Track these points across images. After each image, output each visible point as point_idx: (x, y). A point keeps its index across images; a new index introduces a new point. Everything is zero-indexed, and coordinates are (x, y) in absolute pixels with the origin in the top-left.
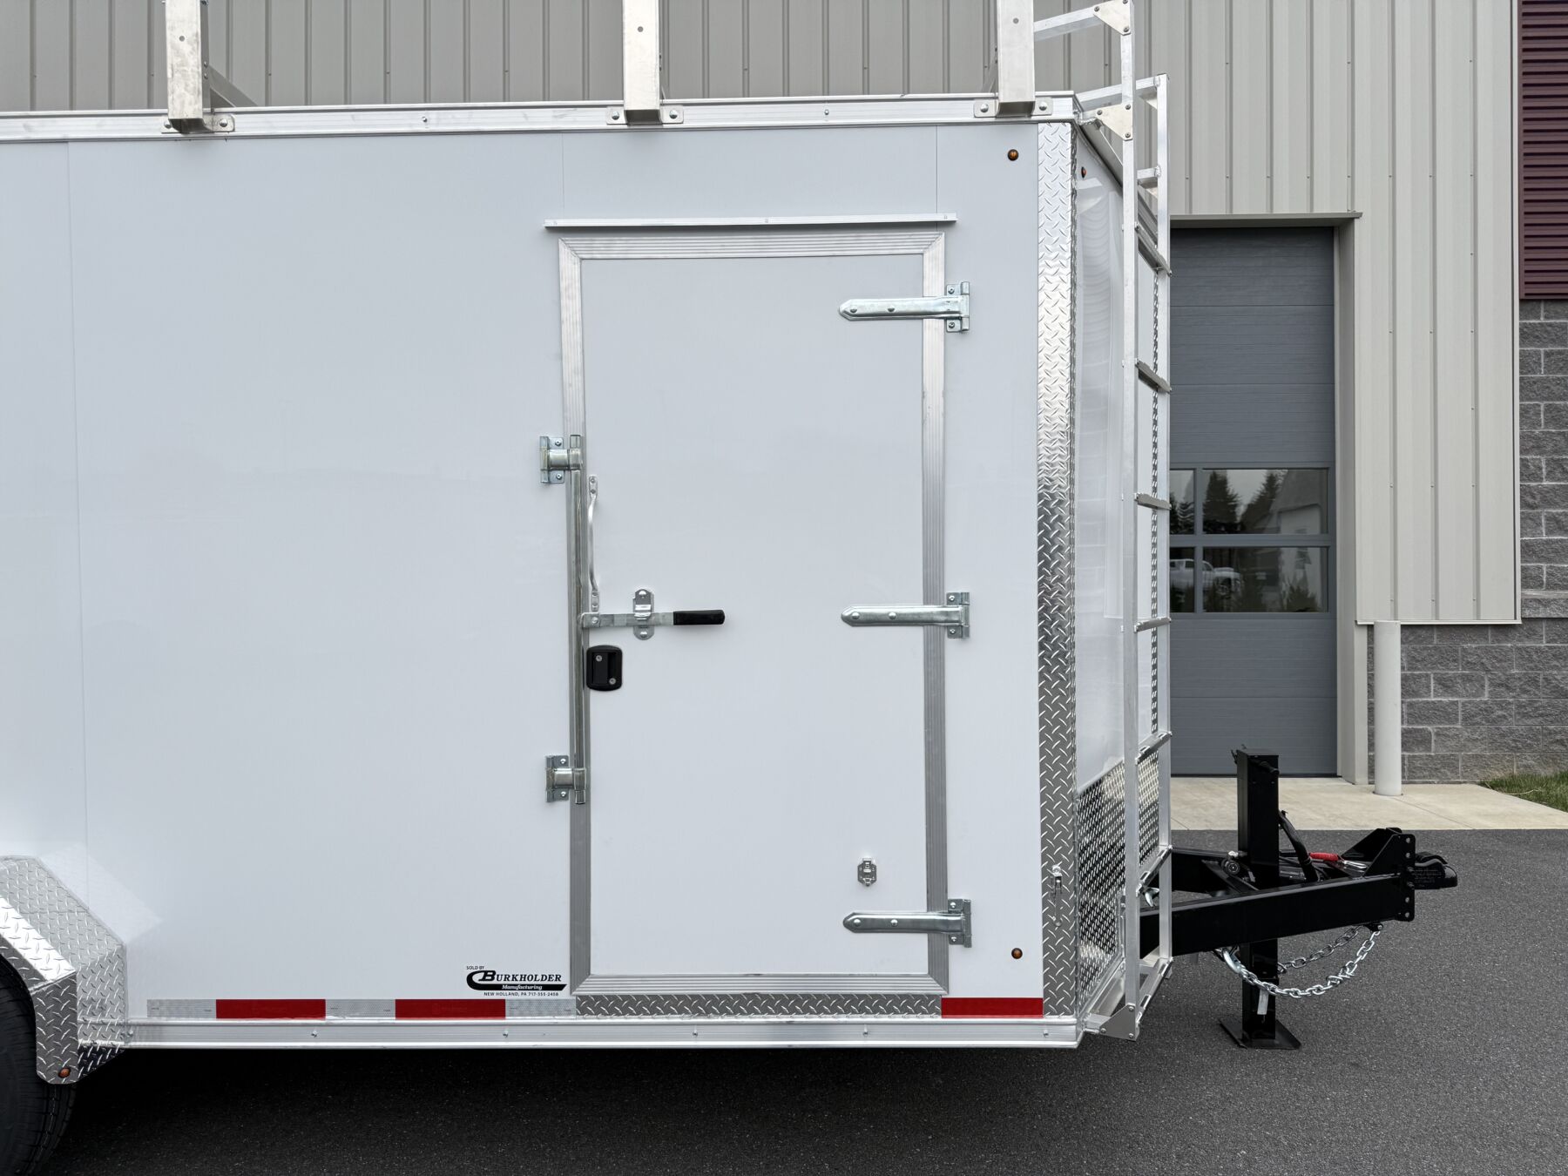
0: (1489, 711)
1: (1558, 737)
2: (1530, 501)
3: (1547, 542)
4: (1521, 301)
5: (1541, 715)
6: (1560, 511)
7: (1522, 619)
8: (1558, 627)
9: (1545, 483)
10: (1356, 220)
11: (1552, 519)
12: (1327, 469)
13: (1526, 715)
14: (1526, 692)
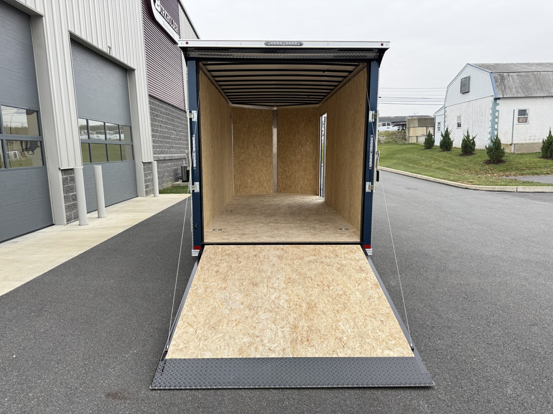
2: (152, 136)
4: (149, 95)
7: (154, 160)
9: (152, 133)
10: (136, 70)
11: (153, 140)
12: (131, 127)
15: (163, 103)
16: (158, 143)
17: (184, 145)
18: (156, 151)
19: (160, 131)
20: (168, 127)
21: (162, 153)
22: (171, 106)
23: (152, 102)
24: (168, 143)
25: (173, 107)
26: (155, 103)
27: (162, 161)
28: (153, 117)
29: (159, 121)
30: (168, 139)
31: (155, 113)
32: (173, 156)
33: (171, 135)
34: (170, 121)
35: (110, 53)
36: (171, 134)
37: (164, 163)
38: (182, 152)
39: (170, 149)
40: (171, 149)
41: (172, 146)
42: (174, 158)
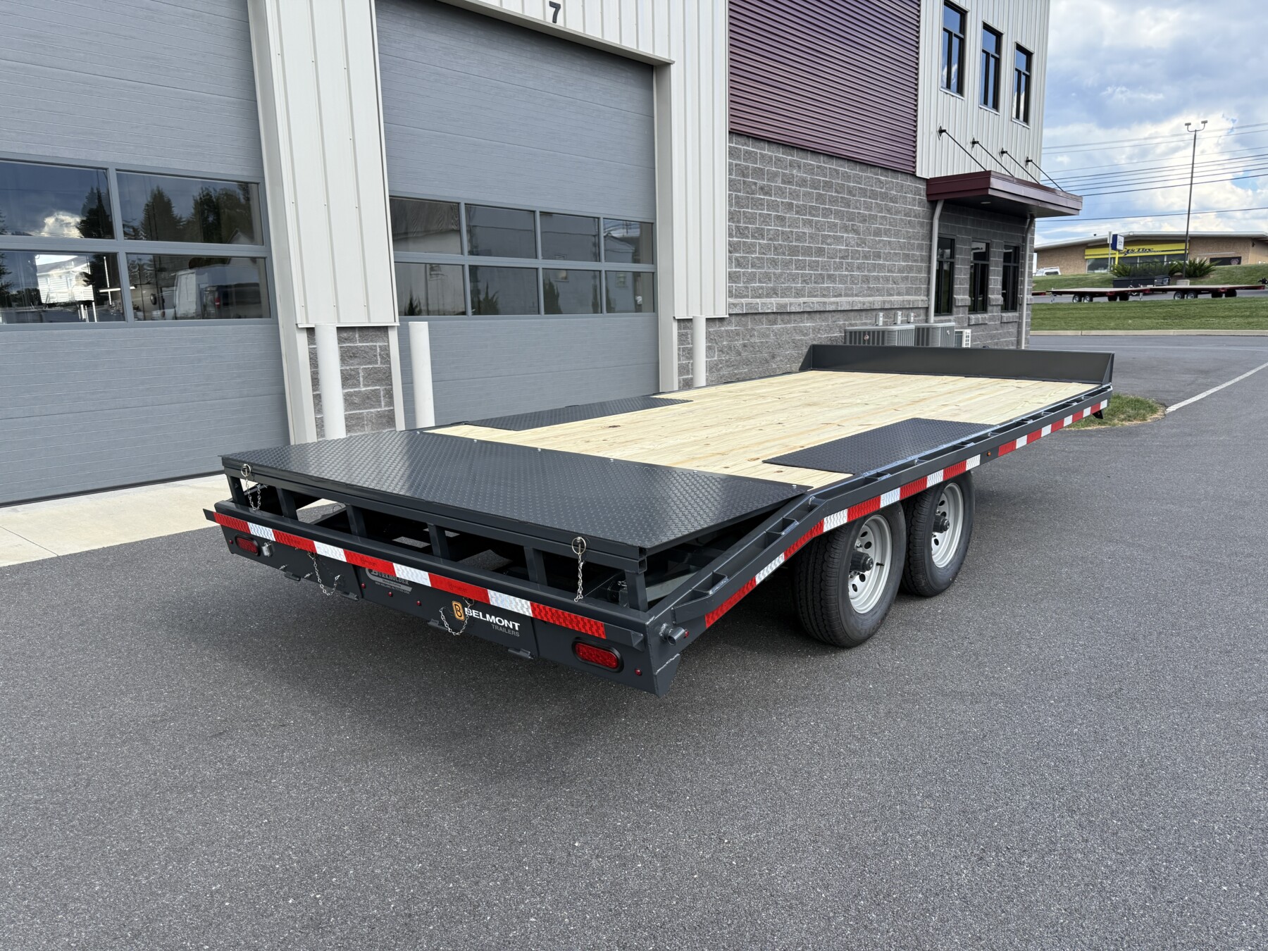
0: (717, 365)
1: (738, 377)
2: (733, 248)
3: (735, 272)
4: (730, 132)
5: (733, 366)
6: (739, 255)
7: (729, 314)
8: (738, 318)
9: (735, 239)
10: (672, 66)
11: (737, 259)
12: (652, 223)
13: (728, 366)
14: (728, 353)
15: (801, 154)
16: (759, 268)
17: (889, 271)
18: (747, 288)
19: (772, 232)
20: (817, 222)
21: (774, 292)
22: (841, 162)
23: (746, 152)
24: (813, 266)
25: (852, 164)
26: (763, 156)
27: (771, 317)
28: (748, 193)
29: (773, 206)
30: (809, 256)
31: (755, 184)
32: (825, 303)
33: (828, 244)
34: (833, 201)
35: (555, 20)
36: (829, 241)
37: (779, 320)
38: (878, 290)
39: (815, 283)
40: (823, 283)
41: (830, 276)
42: (832, 308)
